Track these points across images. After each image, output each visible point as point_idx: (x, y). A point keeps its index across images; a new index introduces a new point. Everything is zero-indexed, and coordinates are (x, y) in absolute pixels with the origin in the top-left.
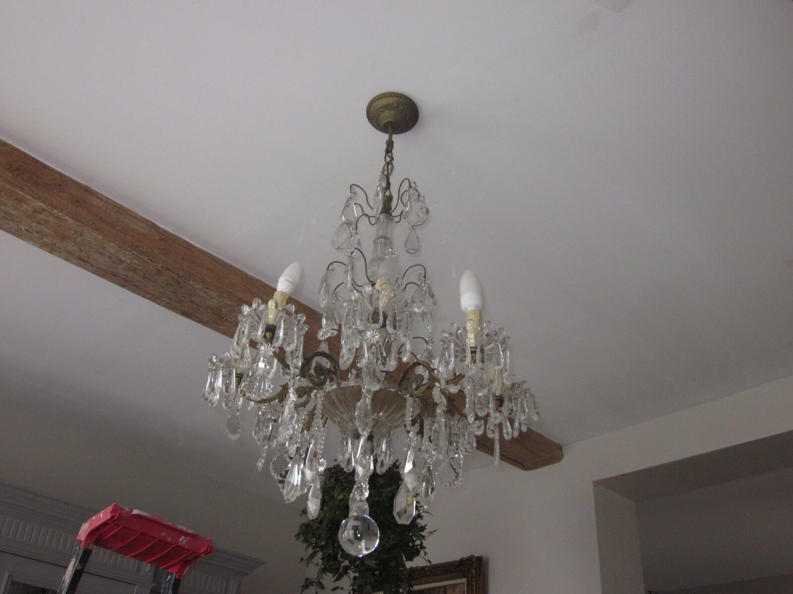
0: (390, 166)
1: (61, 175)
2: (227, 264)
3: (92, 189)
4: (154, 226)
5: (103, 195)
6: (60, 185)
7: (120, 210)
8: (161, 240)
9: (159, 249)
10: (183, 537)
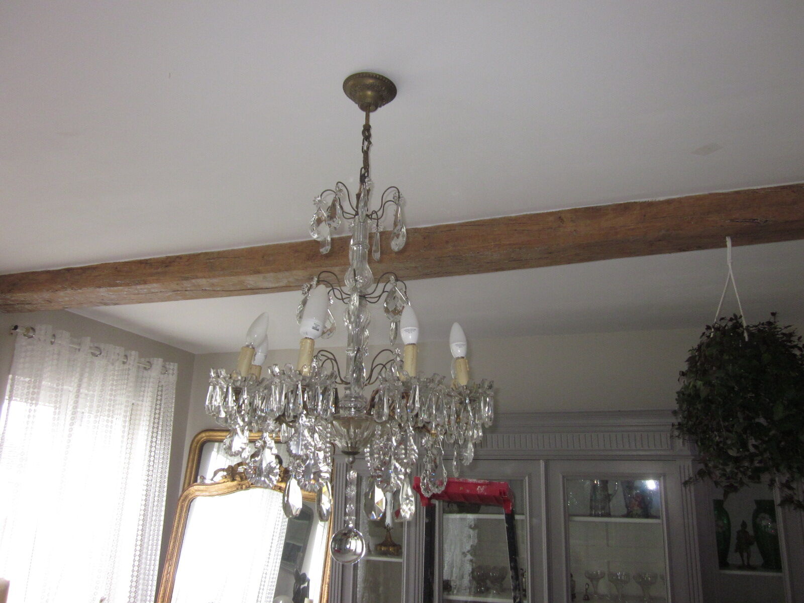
9: (425, 247)
10: (479, 487)
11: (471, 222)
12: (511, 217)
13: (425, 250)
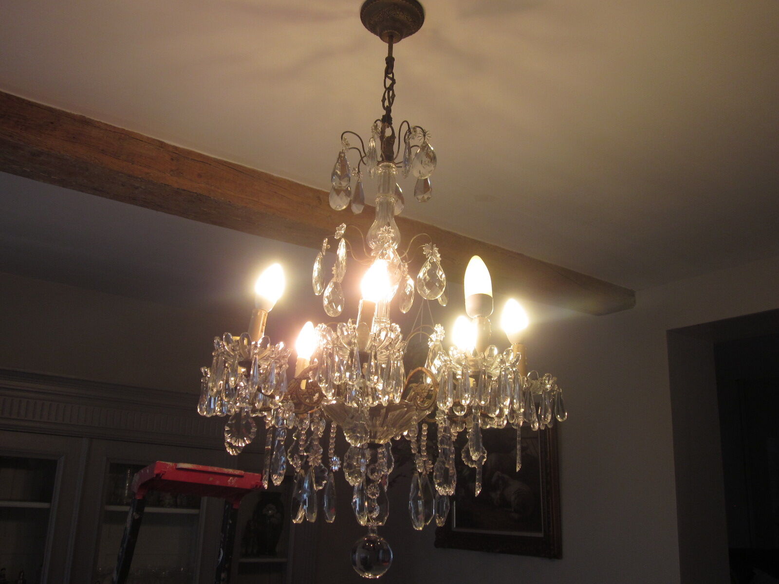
0: (391, 92)
1: (51, 110)
2: (250, 170)
3: (88, 118)
4: (162, 145)
5: (101, 123)
6: (52, 123)
7: (123, 136)
8: (172, 159)
9: (172, 170)
10: (231, 478)
11: (230, 164)
12: (273, 176)
13: (171, 175)
